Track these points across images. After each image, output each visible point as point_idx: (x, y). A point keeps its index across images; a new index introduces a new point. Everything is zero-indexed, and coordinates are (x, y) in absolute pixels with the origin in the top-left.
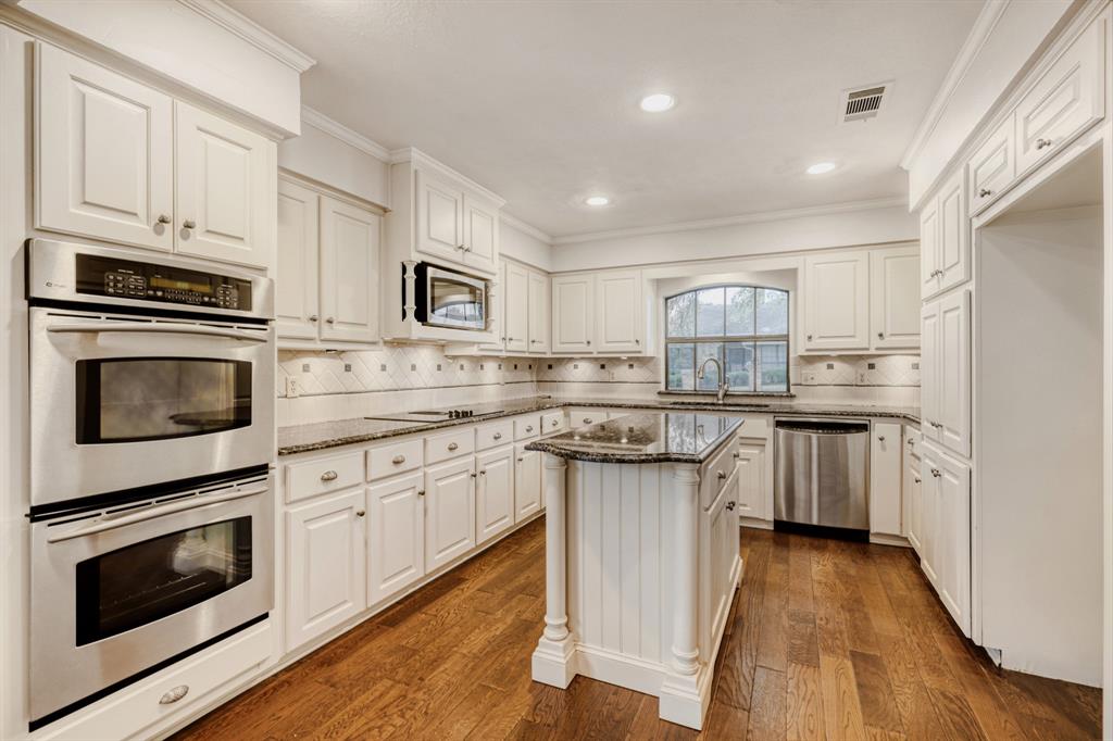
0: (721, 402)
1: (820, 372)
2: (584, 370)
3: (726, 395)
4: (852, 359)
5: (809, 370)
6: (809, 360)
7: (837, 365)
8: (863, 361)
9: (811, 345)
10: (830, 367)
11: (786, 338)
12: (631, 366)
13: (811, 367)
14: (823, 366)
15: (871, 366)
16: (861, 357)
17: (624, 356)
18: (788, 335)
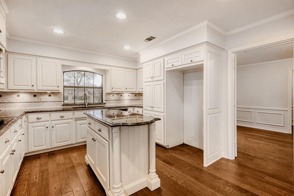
0: (87, 106)
1: (111, 97)
2: (24, 97)
3: (88, 104)
4: (118, 94)
5: (108, 97)
6: (109, 94)
7: (114, 95)
8: (120, 94)
9: (112, 90)
10: (113, 96)
11: (102, 88)
12: (50, 96)
13: (109, 96)
14: (112, 95)
15: (121, 96)
16: (119, 93)
17: (49, 92)
18: (102, 87)
